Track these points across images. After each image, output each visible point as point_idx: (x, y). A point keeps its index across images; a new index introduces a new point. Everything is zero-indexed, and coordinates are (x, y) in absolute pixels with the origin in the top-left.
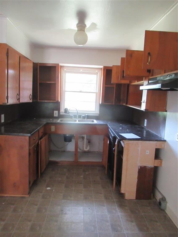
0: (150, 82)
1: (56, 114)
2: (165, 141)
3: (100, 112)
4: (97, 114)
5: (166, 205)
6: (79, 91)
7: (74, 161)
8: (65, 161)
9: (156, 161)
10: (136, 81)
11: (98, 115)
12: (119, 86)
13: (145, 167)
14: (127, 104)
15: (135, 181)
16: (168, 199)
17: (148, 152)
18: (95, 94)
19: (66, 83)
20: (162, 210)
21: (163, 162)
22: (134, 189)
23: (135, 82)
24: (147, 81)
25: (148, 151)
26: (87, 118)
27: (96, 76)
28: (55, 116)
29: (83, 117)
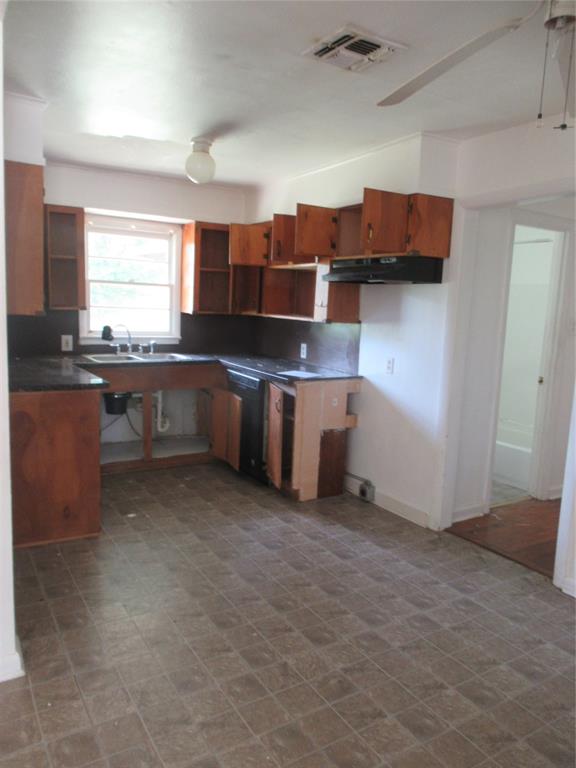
0: (334, 266)
1: (67, 343)
2: (361, 378)
3: (182, 334)
4: (174, 339)
5: (373, 492)
6: (127, 280)
7: (142, 461)
8: (121, 463)
9: (349, 417)
10: (290, 263)
11: (177, 342)
12: (244, 270)
13: (332, 431)
14: (260, 312)
15: (316, 461)
16: (374, 482)
17: (335, 402)
18: (168, 289)
19: (90, 258)
20: (368, 502)
21: (360, 419)
22: (314, 478)
23: (287, 264)
24: (326, 264)
25: (336, 400)
26: (154, 352)
27: (165, 242)
28: (64, 348)
29: (144, 347)
